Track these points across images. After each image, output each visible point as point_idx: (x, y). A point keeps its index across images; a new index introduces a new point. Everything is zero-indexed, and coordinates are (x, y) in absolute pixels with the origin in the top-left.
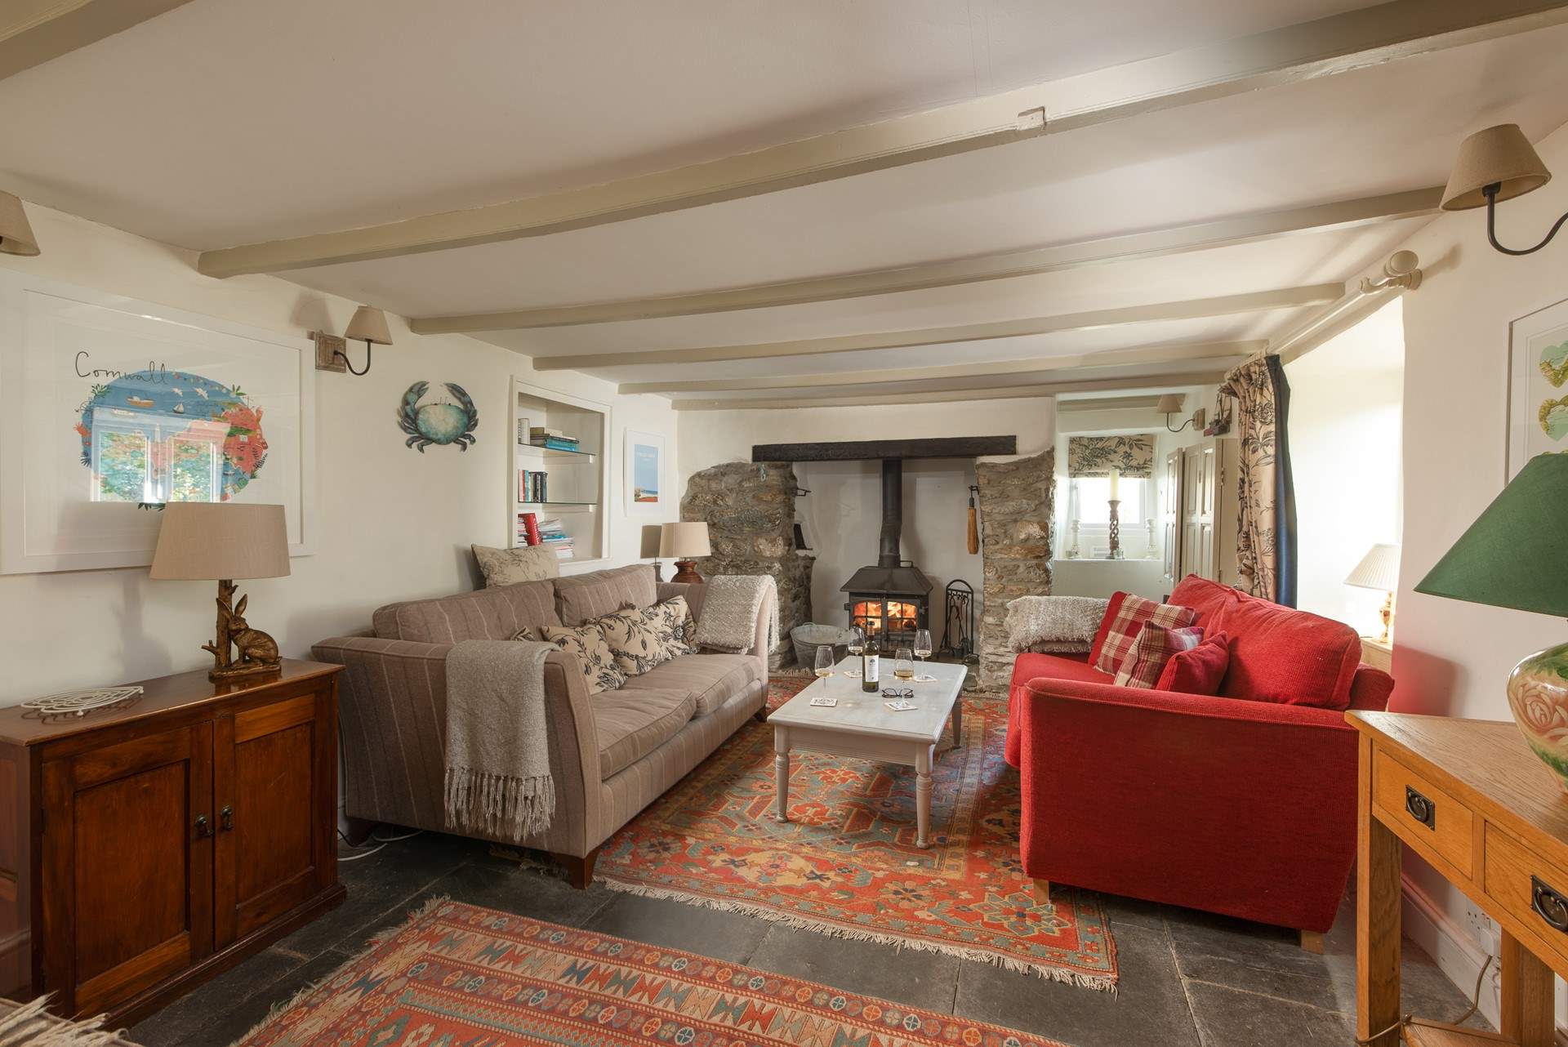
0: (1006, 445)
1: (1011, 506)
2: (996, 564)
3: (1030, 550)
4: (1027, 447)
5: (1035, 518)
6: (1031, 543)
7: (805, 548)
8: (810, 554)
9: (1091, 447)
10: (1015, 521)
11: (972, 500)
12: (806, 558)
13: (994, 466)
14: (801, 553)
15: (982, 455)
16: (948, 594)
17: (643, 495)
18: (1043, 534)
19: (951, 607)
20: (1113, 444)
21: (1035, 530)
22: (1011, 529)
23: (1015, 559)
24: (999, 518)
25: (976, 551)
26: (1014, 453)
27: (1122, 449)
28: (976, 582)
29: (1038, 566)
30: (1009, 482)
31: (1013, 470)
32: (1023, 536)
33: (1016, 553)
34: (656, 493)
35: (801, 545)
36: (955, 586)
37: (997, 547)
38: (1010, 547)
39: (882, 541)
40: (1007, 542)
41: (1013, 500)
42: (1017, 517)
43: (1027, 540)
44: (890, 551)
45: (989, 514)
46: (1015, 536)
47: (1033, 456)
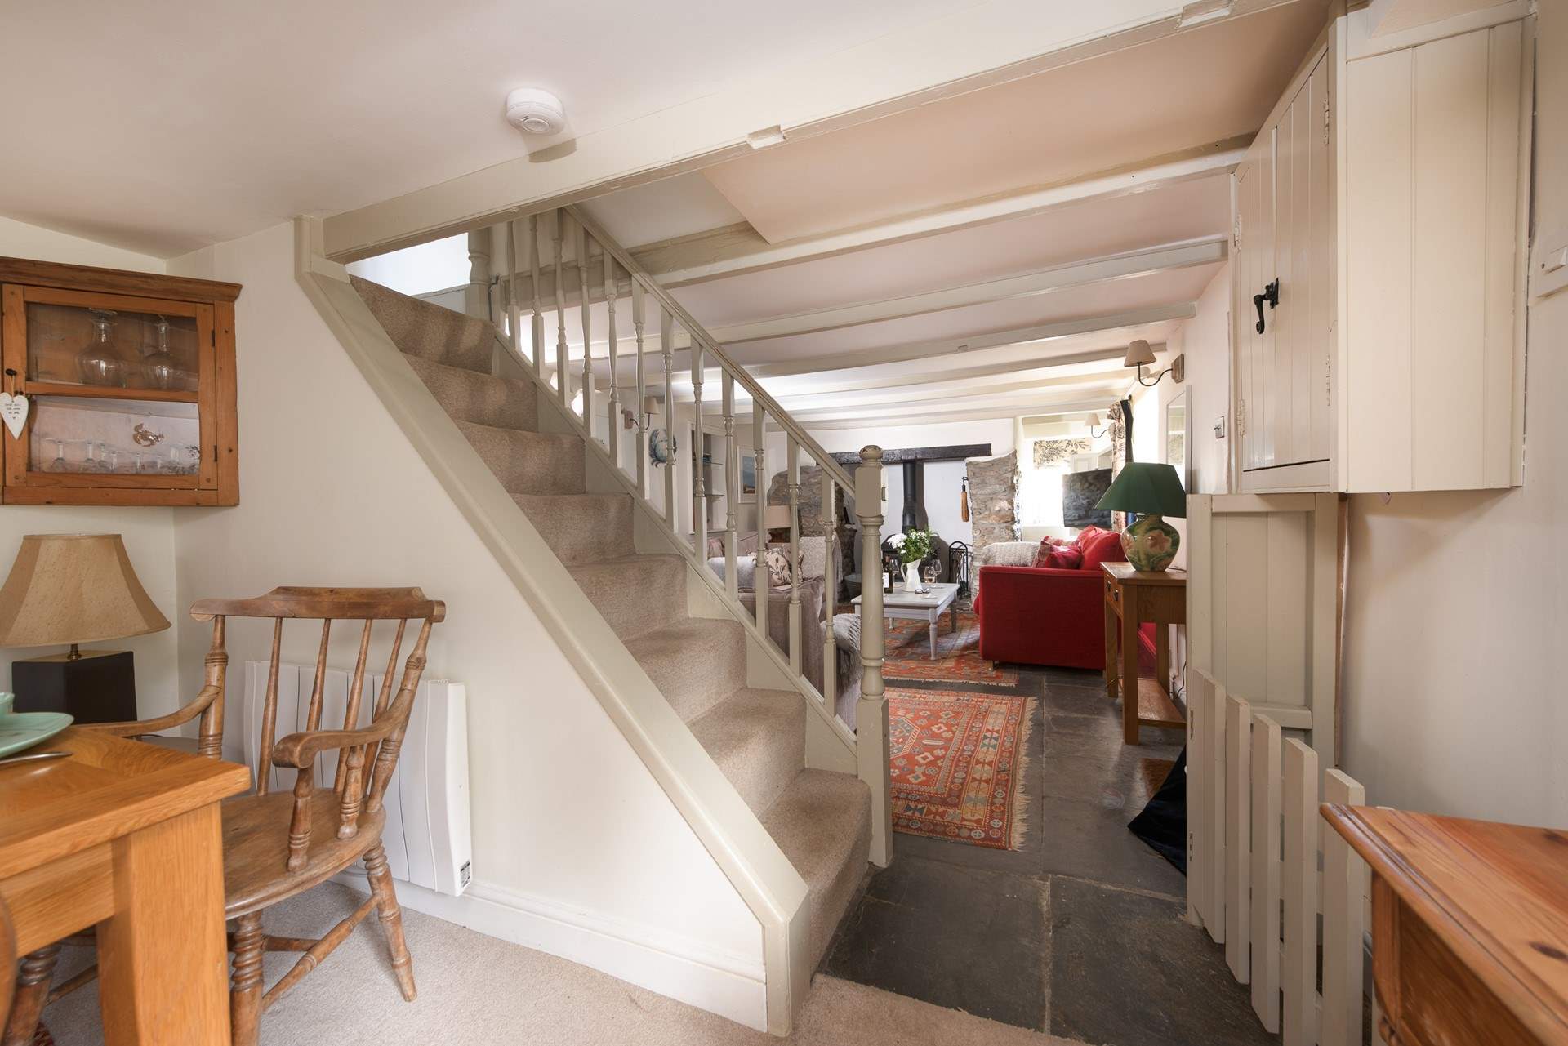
0: (985, 450)
1: (989, 489)
2: (980, 527)
3: (1002, 517)
4: (998, 452)
5: (1005, 497)
6: (1003, 513)
7: (849, 523)
8: (854, 527)
9: (1049, 448)
10: (992, 499)
11: (964, 487)
12: (851, 530)
13: (978, 463)
14: (848, 526)
15: (969, 457)
16: (950, 552)
17: (747, 489)
18: (1010, 507)
19: (953, 560)
20: (1064, 445)
21: (1005, 505)
22: (989, 503)
23: (993, 524)
24: (981, 497)
25: (967, 520)
26: (990, 455)
27: (1070, 449)
28: (968, 540)
29: (1007, 528)
30: (988, 474)
31: (990, 466)
32: (997, 509)
33: (993, 520)
34: (754, 487)
35: (848, 522)
36: (954, 546)
37: (981, 516)
38: (989, 516)
39: (904, 516)
40: (987, 513)
41: (990, 485)
42: (993, 497)
43: (1000, 511)
44: (910, 523)
45: (975, 495)
46: (992, 509)
47: (1003, 456)
